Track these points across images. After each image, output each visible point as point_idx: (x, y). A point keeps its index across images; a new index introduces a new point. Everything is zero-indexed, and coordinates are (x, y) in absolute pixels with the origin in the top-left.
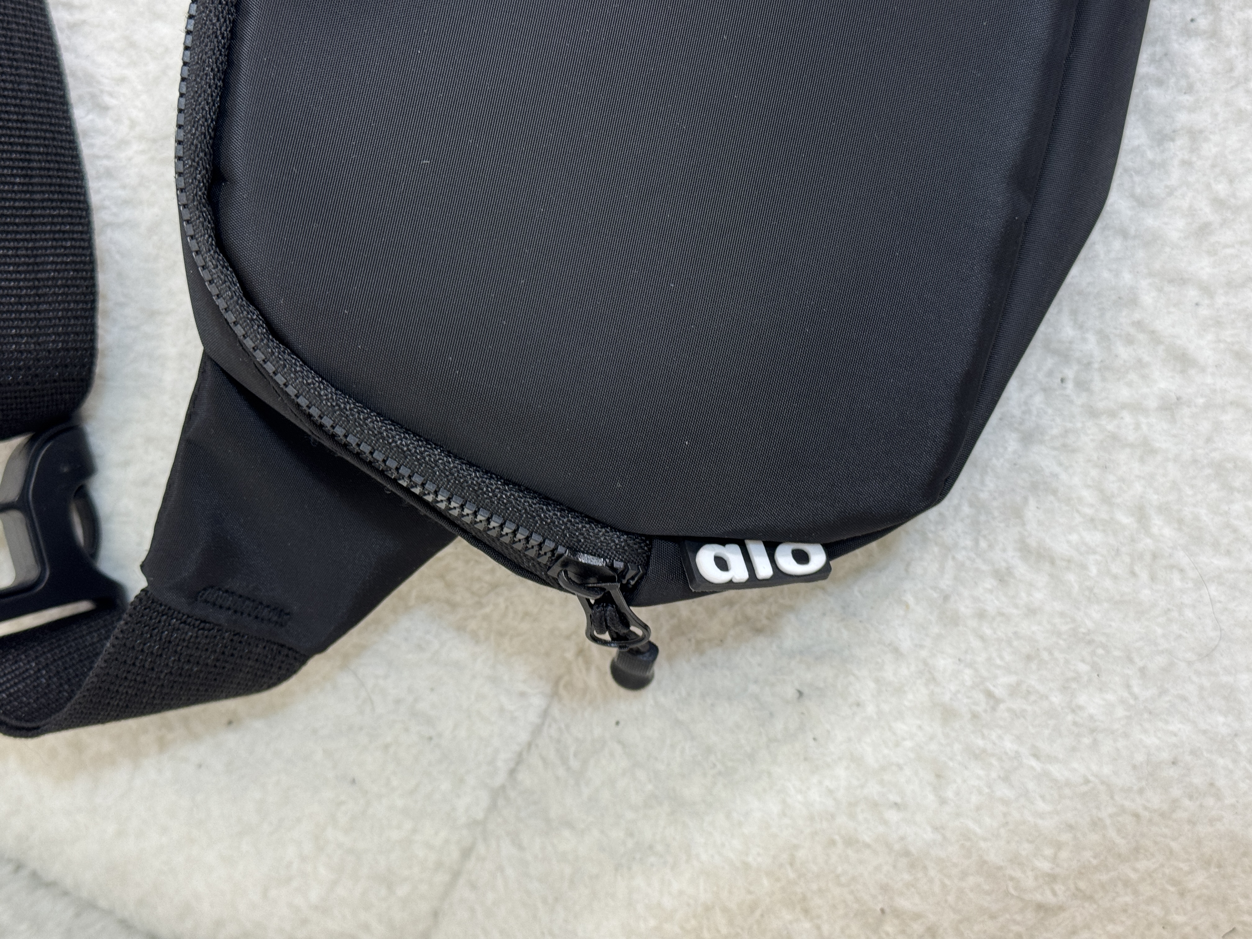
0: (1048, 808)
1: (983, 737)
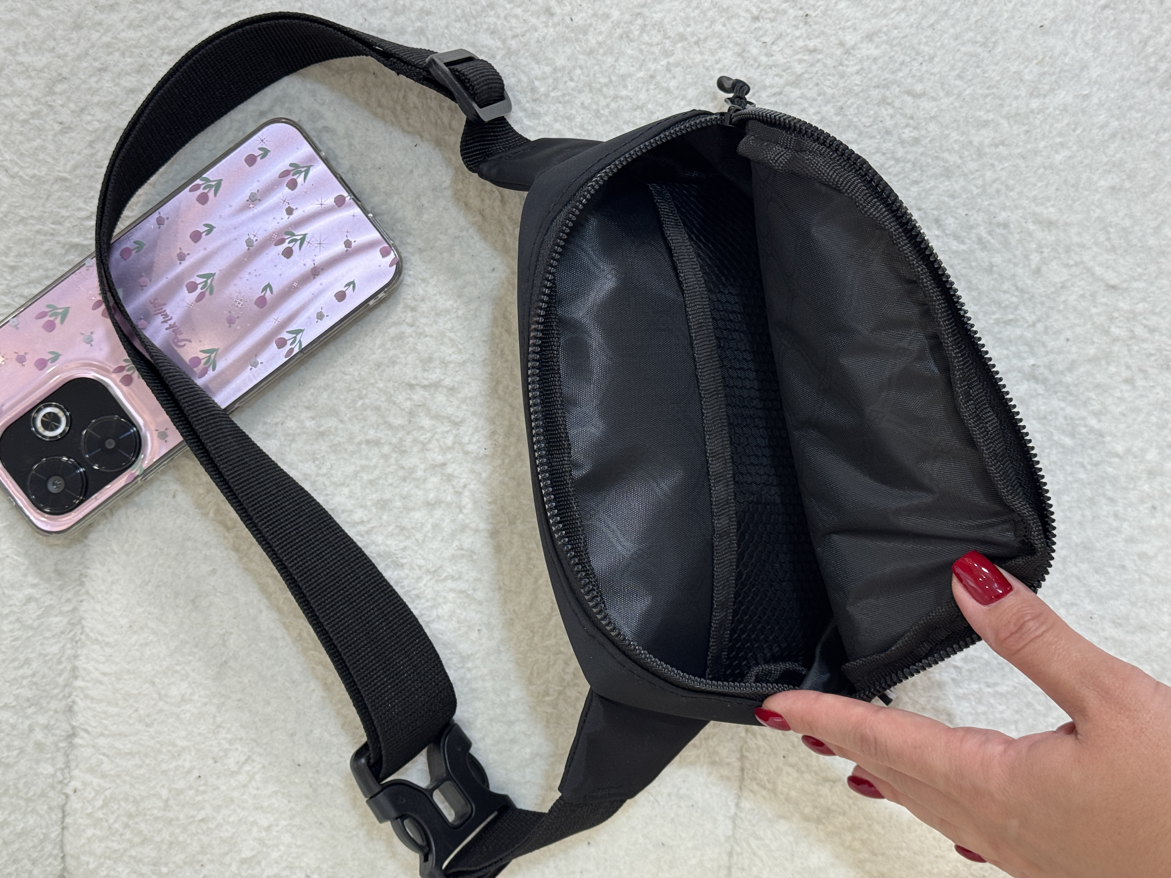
0: (1004, 707)
1: (961, 688)
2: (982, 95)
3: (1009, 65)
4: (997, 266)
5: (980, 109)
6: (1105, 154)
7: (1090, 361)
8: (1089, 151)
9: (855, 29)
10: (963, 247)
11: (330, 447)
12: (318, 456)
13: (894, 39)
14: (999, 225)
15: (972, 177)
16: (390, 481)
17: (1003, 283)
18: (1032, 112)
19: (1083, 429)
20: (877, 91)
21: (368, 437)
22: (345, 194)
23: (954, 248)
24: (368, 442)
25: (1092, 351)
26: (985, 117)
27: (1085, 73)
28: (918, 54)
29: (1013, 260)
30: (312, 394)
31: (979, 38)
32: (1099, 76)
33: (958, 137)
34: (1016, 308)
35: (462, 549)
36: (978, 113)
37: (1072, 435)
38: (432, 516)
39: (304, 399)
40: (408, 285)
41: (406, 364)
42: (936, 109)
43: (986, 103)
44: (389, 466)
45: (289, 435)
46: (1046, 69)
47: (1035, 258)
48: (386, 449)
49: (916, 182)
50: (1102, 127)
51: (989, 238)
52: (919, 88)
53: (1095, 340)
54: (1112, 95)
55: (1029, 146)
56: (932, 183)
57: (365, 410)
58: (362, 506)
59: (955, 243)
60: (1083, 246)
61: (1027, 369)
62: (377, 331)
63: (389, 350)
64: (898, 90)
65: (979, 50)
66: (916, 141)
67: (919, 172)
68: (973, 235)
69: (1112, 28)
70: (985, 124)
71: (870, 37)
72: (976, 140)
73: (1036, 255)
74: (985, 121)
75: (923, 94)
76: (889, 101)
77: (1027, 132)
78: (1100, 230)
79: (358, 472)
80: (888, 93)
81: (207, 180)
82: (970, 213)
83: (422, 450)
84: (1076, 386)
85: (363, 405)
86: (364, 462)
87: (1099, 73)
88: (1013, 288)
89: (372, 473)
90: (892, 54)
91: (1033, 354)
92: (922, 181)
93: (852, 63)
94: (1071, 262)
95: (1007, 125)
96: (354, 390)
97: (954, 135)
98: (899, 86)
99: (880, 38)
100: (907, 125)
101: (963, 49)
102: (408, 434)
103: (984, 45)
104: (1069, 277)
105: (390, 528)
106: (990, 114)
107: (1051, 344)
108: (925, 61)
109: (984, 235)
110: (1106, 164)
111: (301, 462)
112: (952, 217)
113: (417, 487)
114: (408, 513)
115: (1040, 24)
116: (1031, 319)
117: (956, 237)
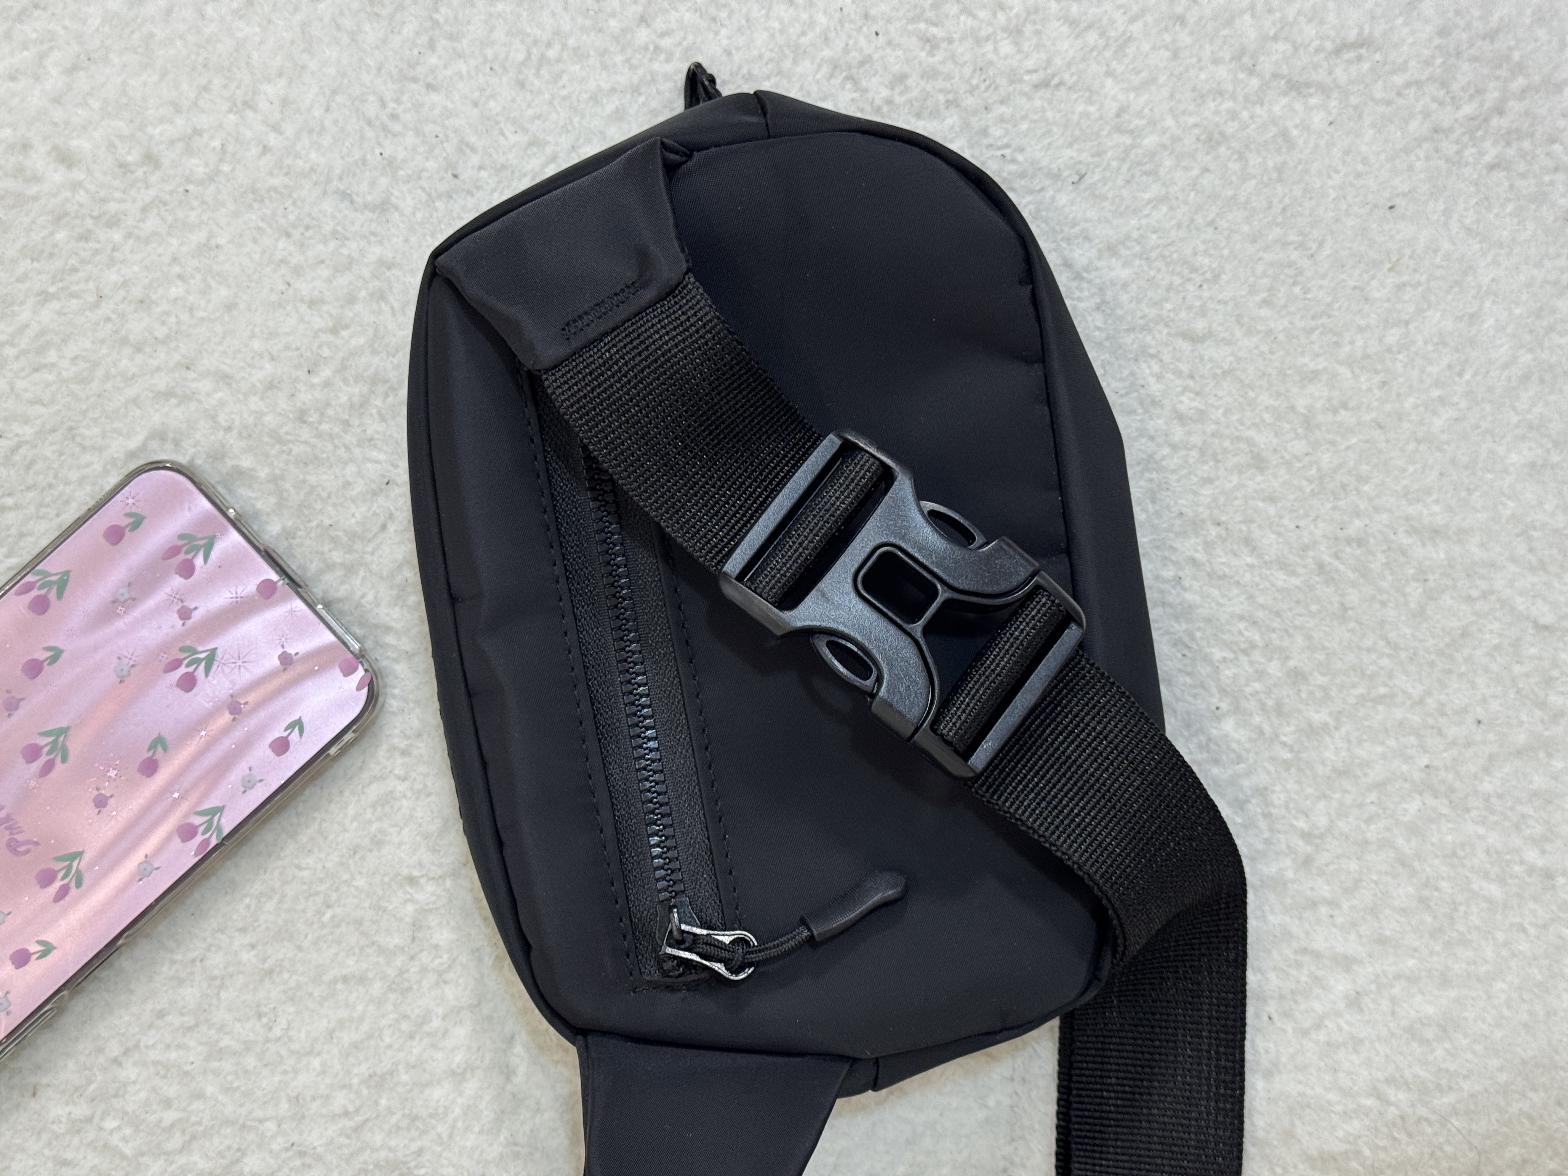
2: (1304, 329)
3: (1344, 276)
4: (1352, 609)
5: (1303, 354)
6: (1514, 408)
7: (1519, 753)
8: (1488, 408)
9: (1087, 238)
10: (1295, 581)
11: (285, 992)
12: (266, 1010)
13: (1152, 249)
14: (1349, 541)
15: (1298, 465)
16: (387, 1040)
17: (1364, 635)
18: (1389, 350)
19: (1517, 868)
20: (1132, 336)
21: (345, 971)
22: (274, 576)
23: (1280, 584)
24: (345, 979)
25: (1521, 738)
26: (1312, 366)
27: (1470, 278)
28: (1194, 270)
29: (1379, 597)
30: (248, 907)
31: (1293, 237)
32: (1493, 280)
33: (1271, 402)
34: (1390, 676)
35: (516, 1144)
36: (1301, 360)
37: (1501, 881)
38: (461, 1094)
39: (235, 917)
40: (393, 713)
41: (400, 844)
42: (1231, 358)
43: (1312, 343)
44: (383, 1016)
45: (214, 978)
46: (1405, 278)
47: (1415, 591)
48: (377, 988)
49: (1207, 481)
50: (1506, 366)
51: (1336, 563)
52: (1200, 325)
53: (1524, 718)
54: (1517, 311)
55: (1388, 407)
56: (1235, 479)
57: (338, 926)
58: (344, 1087)
59: (1281, 575)
60: (1492, 565)
61: (1417, 776)
62: (347, 793)
63: (370, 822)
64: (1165, 331)
65: (1295, 255)
66: (1202, 415)
67: (1212, 463)
68: (1310, 561)
69: (1509, 200)
70: (1315, 375)
71: (1112, 249)
72: (1301, 404)
73: (1415, 584)
74: (1313, 372)
75: (1209, 334)
76: (1152, 351)
77: (1384, 383)
78: (1517, 536)
79: (334, 1031)
80: (1149, 339)
81: (46, 574)
82: (1302, 524)
83: (437, 984)
84: (1500, 796)
85: (333, 917)
86: (343, 1014)
87: (1491, 276)
88: (1382, 643)
89: (357, 1029)
90: (1152, 273)
91: (1424, 749)
92: (1218, 478)
93: (1086, 293)
94: (1475, 593)
95: (1349, 375)
96: (317, 894)
97: (1265, 399)
98: (1167, 325)
99: (1129, 248)
100: (1186, 389)
101: (1268, 257)
102: (412, 958)
103: (1301, 246)
104: (1474, 618)
105: (394, 1119)
106: (1321, 359)
107: (1453, 731)
108: (1206, 280)
109: (1327, 559)
110: (1517, 426)
111: (239, 1020)
112: (1274, 532)
113: (434, 1046)
114: (422, 1092)
115: (1390, 204)
116: (1417, 691)
117: (1283, 566)
